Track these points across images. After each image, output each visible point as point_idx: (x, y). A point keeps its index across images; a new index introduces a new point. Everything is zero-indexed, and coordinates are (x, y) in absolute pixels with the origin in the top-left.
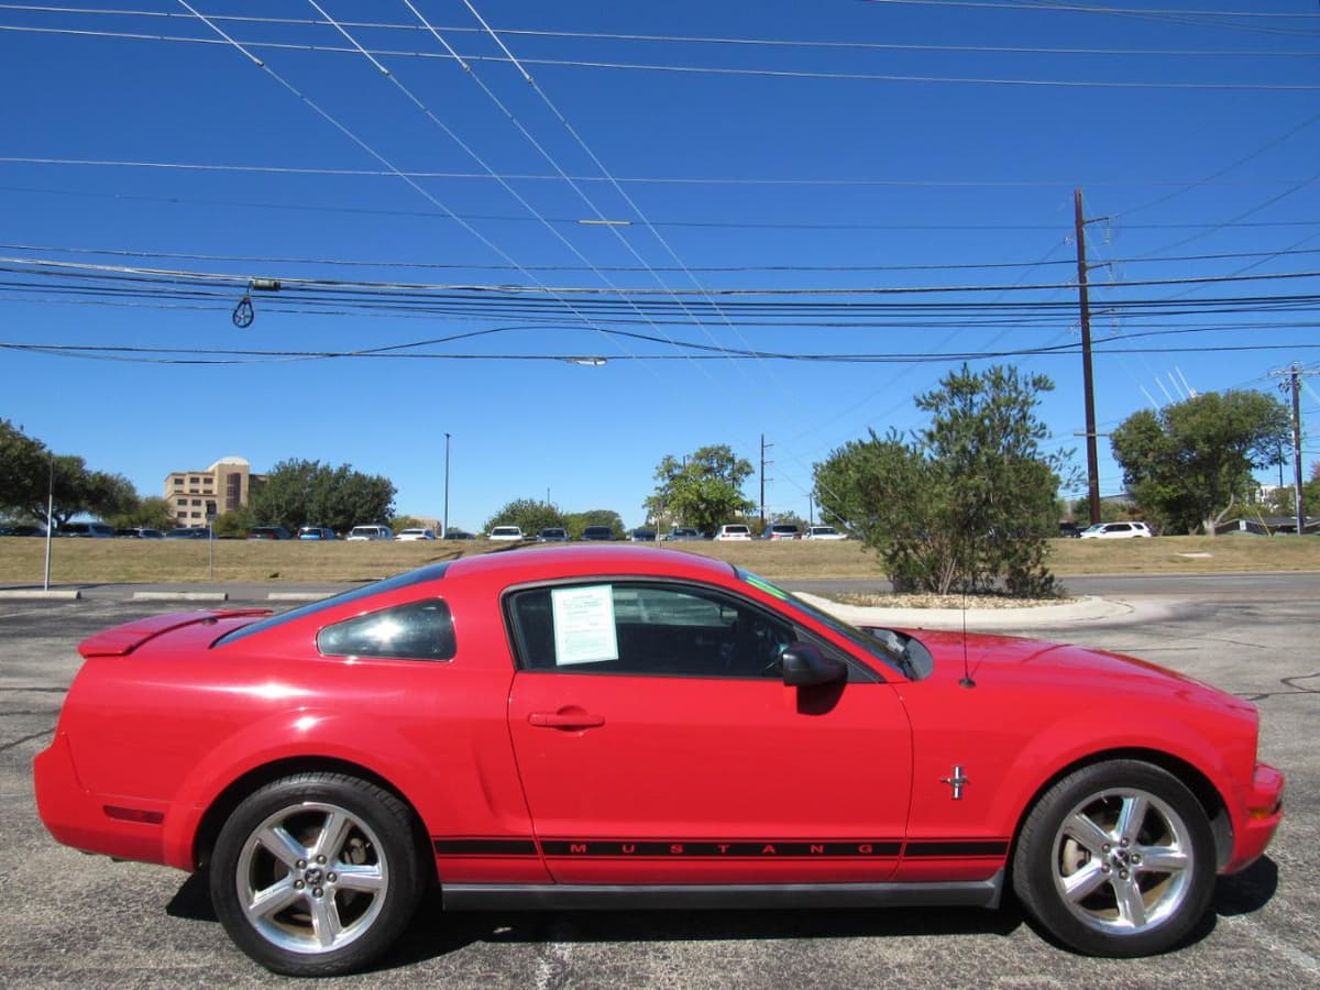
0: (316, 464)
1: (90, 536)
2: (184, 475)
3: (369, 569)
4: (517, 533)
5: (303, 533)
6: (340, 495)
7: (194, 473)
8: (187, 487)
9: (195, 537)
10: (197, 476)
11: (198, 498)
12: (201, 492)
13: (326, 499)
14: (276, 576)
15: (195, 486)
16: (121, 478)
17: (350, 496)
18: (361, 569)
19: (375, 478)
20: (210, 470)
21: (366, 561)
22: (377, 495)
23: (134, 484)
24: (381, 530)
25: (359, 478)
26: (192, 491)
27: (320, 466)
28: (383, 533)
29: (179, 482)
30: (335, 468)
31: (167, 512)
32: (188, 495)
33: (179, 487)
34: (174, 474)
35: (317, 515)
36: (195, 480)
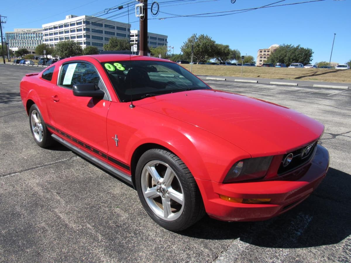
0: (290, 45)
1: (226, 65)
2: (262, 50)
3: (285, 76)
4: (346, 67)
5: (277, 65)
6: (295, 55)
7: (265, 49)
8: (263, 53)
9: (250, 66)
10: (265, 50)
11: (265, 56)
12: (266, 55)
13: (291, 56)
14: (259, 76)
15: (265, 53)
16: (237, 50)
17: (298, 55)
18: (282, 76)
19: (307, 49)
20: (269, 48)
21: (285, 73)
22: (306, 55)
23: (240, 52)
24: (299, 65)
25: (302, 49)
26: (264, 54)
27: (292, 46)
28: (300, 66)
29: (261, 52)
30: (295, 46)
31: (252, 60)
32: (263, 55)
33: (261, 53)
34: (260, 50)
35: (287, 61)
36: (265, 51)
